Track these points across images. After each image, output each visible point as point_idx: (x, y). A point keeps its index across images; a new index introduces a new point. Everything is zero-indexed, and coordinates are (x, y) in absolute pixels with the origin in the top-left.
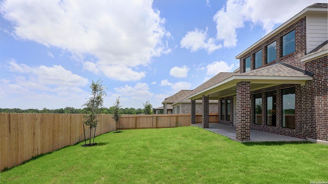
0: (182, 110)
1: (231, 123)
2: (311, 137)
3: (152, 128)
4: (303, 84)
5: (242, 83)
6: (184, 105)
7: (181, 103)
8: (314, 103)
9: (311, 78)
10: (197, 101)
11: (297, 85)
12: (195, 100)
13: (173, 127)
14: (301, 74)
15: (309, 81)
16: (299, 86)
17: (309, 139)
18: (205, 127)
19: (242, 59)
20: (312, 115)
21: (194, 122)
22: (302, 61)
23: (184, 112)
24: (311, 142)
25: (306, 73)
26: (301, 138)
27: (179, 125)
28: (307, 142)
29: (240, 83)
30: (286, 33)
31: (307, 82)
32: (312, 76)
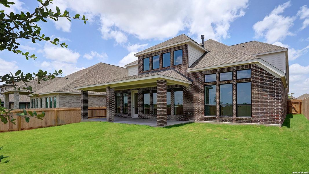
0: (62, 102)
1: (129, 115)
2: (192, 119)
3: (10, 131)
4: (187, 86)
5: (162, 81)
6: (64, 96)
7: (60, 93)
8: (193, 98)
9: (191, 83)
10: (89, 93)
11: (184, 86)
12: (87, 91)
13: (50, 126)
14: (187, 80)
15: (190, 84)
16: (185, 87)
17: (191, 121)
18: (110, 121)
19: (141, 58)
20: (192, 106)
21: (86, 117)
22: (187, 71)
23: (64, 105)
24: (192, 123)
25: (189, 79)
26: (186, 121)
27: (61, 123)
28: (190, 123)
29: (161, 81)
30: (177, 50)
31: (190, 85)
32: (192, 82)
